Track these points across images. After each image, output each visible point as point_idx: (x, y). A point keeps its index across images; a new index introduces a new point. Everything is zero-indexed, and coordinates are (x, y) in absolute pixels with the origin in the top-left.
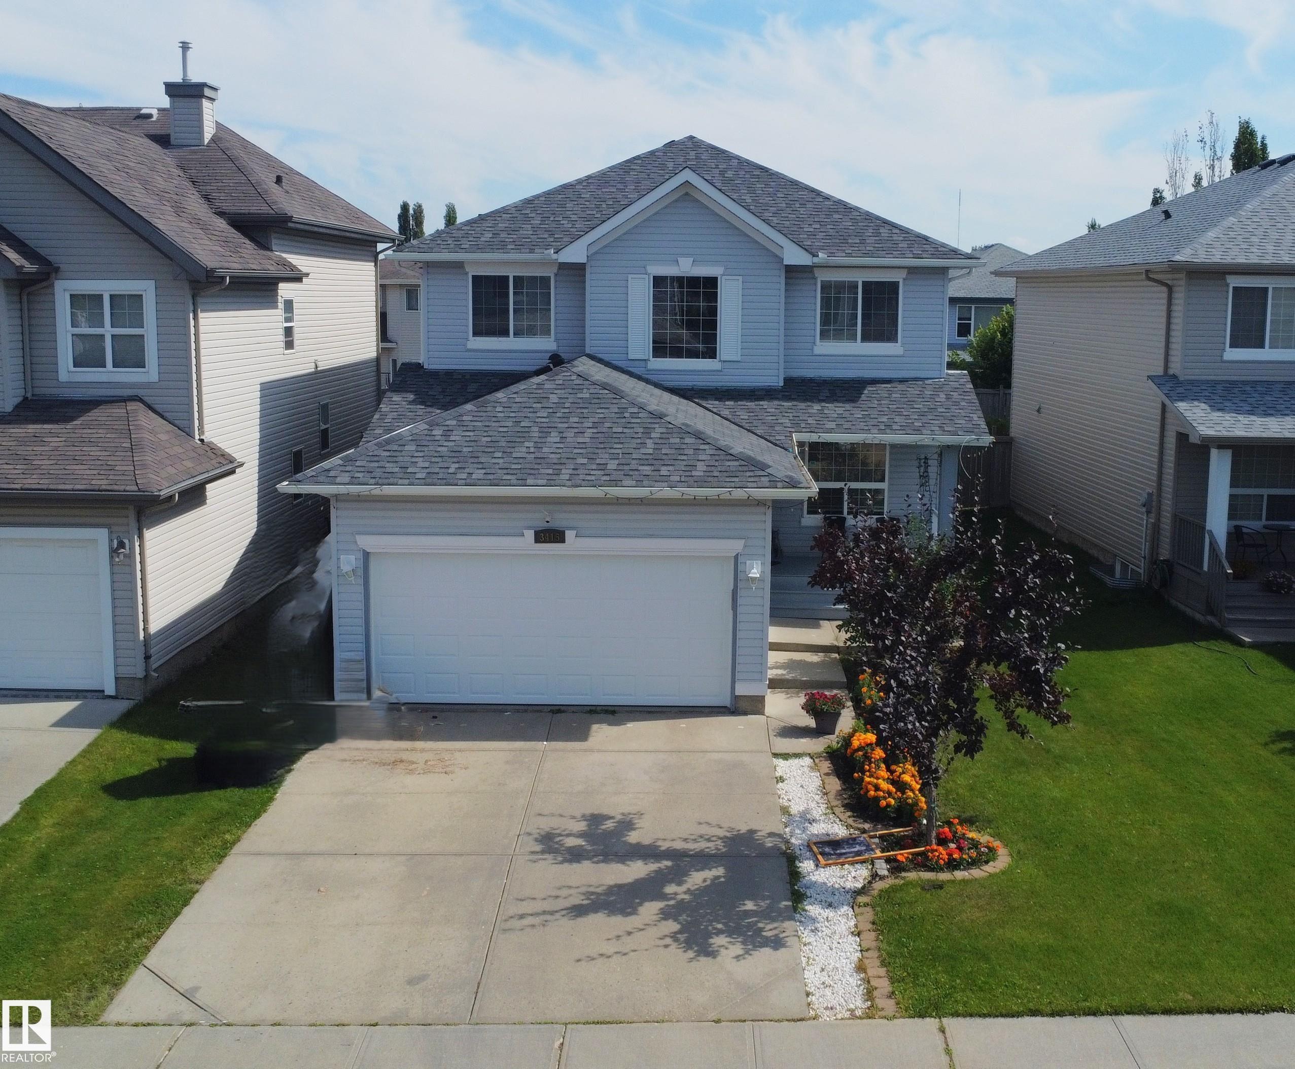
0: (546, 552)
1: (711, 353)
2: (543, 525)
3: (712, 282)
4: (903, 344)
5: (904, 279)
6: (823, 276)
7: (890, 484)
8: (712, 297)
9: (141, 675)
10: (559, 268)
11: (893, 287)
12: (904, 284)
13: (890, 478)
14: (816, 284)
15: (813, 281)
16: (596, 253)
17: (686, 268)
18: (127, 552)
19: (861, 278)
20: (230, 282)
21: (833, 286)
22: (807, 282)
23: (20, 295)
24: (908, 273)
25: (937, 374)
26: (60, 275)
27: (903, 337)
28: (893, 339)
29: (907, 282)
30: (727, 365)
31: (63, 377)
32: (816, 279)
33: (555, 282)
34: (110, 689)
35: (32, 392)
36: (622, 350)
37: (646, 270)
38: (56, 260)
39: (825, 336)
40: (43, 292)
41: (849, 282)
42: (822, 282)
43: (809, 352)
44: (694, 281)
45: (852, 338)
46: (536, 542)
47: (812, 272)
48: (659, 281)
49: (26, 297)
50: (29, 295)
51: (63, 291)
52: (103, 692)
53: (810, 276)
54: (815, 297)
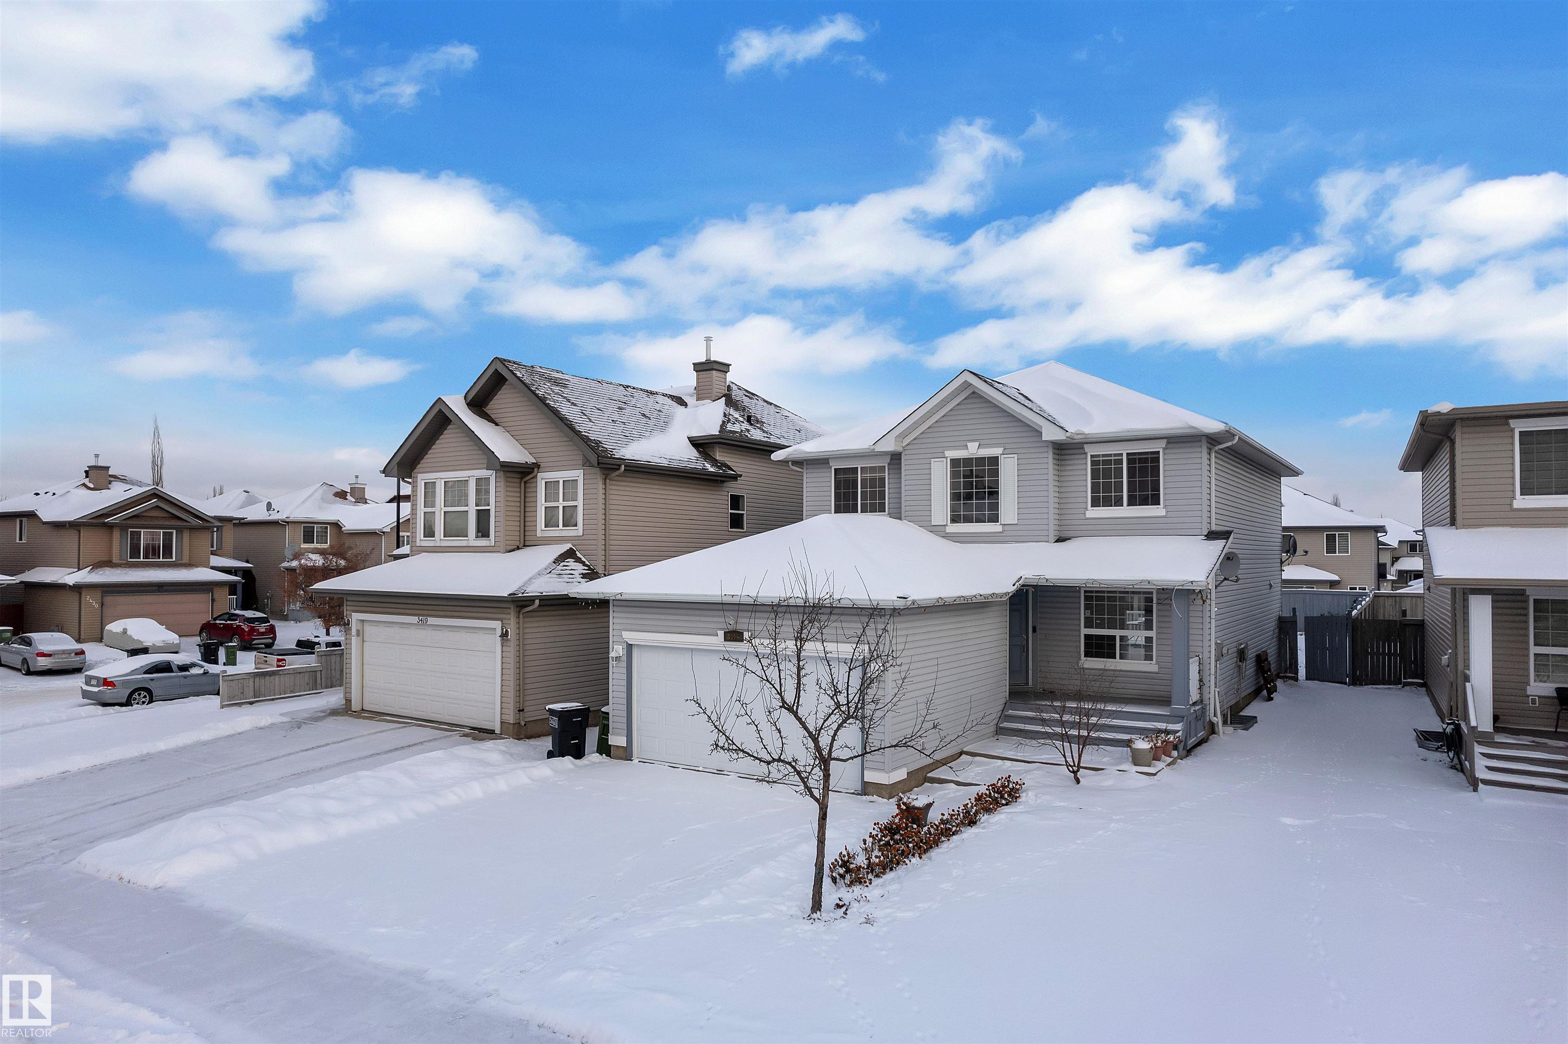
0: (723, 647)
1: (994, 519)
2: (735, 626)
3: (994, 461)
4: (1165, 507)
5: (1164, 449)
6: (1091, 451)
7: (1158, 633)
8: (995, 473)
9: (509, 721)
10: (891, 459)
11: (1154, 458)
12: (1164, 454)
13: (1157, 627)
14: (1086, 458)
15: (1083, 456)
16: (908, 445)
17: (973, 450)
18: (509, 637)
19: (1124, 450)
20: (625, 470)
21: (1101, 459)
22: (1080, 456)
23: (520, 483)
24: (1168, 443)
25: (1198, 532)
26: (540, 470)
27: (1165, 500)
28: (1156, 502)
29: (1167, 451)
30: (1007, 528)
31: (539, 534)
32: (1086, 454)
33: (889, 469)
34: (498, 731)
35: (524, 543)
36: (927, 518)
37: (944, 454)
38: (540, 460)
39: (1095, 503)
40: (532, 480)
41: (1115, 455)
42: (1092, 456)
43: (1082, 516)
44: (981, 461)
45: (1119, 503)
46: (725, 640)
47: (1083, 448)
48: (955, 462)
49: (523, 484)
50: (525, 483)
51: (542, 479)
52: (494, 731)
53: (1081, 451)
54: (1086, 469)
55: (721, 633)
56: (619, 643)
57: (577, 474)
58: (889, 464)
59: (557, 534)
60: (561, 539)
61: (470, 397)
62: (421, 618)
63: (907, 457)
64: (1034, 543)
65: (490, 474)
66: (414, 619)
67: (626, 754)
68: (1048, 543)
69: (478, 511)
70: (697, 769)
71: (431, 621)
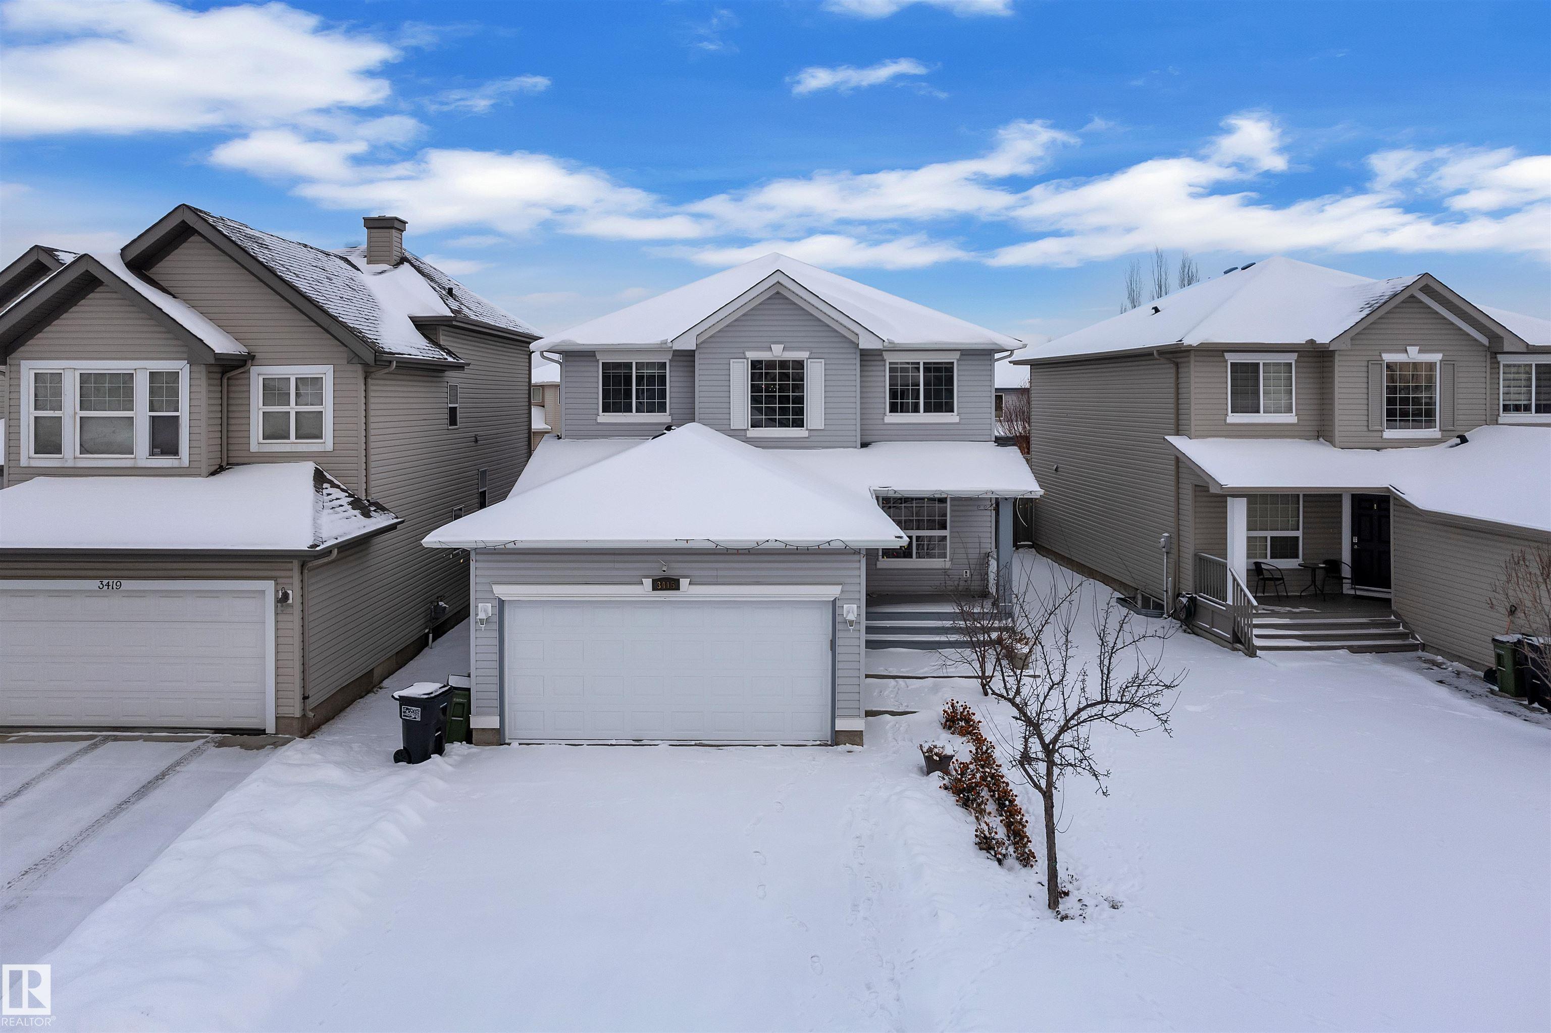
0: (663, 599)
1: (799, 423)
2: (659, 574)
3: (799, 364)
4: (958, 414)
5: (958, 360)
6: (889, 358)
7: (951, 532)
8: (800, 377)
9: (298, 714)
10: (673, 356)
11: (949, 368)
12: (958, 365)
13: (951, 527)
14: (885, 365)
15: (882, 363)
16: (702, 343)
17: (778, 353)
18: (290, 601)
19: (922, 359)
20: (396, 366)
21: (899, 366)
22: (878, 363)
23: (221, 379)
24: (962, 355)
25: (987, 438)
26: (255, 362)
27: (958, 408)
28: (951, 410)
29: (961, 362)
30: (813, 433)
31: (254, 448)
32: (885, 361)
33: (670, 366)
34: (271, 728)
35: (227, 461)
36: (726, 422)
37: (745, 355)
38: (253, 349)
39: (894, 409)
40: (241, 376)
41: (912, 363)
42: (890, 363)
43: (880, 422)
44: (784, 364)
45: (916, 409)
46: (654, 589)
47: (881, 355)
48: (755, 364)
49: (225, 381)
50: (228, 379)
51: (257, 376)
52: (265, 730)
53: (880, 358)
54: (885, 376)
55: (648, 582)
56: (485, 600)
57: (326, 372)
58: (670, 361)
59: (288, 448)
60: (291, 455)
61: (132, 254)
62: (105, 582)
63: (702, 356)
64: (842, 449)
65: (181, 367)
66: (94, 584)
67: (497, 738)
68: (856, 449)
69: (153, 417)
70: (610, 742)
71: (127, 584)
